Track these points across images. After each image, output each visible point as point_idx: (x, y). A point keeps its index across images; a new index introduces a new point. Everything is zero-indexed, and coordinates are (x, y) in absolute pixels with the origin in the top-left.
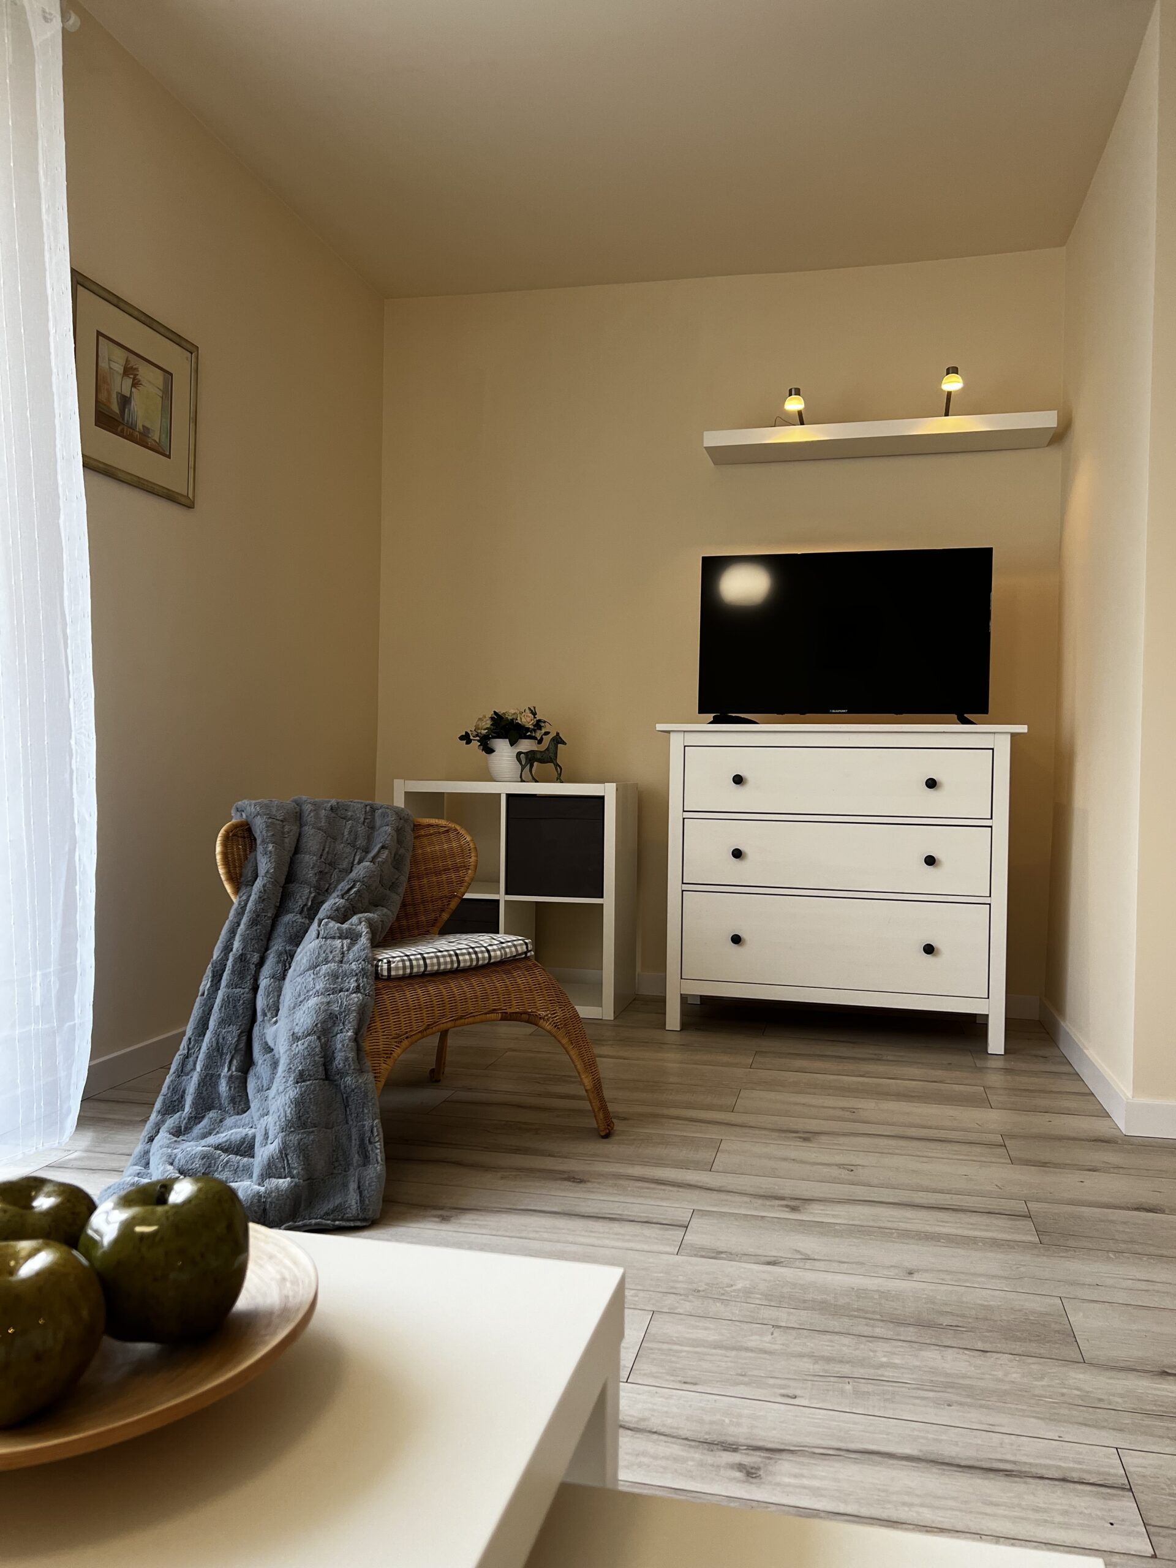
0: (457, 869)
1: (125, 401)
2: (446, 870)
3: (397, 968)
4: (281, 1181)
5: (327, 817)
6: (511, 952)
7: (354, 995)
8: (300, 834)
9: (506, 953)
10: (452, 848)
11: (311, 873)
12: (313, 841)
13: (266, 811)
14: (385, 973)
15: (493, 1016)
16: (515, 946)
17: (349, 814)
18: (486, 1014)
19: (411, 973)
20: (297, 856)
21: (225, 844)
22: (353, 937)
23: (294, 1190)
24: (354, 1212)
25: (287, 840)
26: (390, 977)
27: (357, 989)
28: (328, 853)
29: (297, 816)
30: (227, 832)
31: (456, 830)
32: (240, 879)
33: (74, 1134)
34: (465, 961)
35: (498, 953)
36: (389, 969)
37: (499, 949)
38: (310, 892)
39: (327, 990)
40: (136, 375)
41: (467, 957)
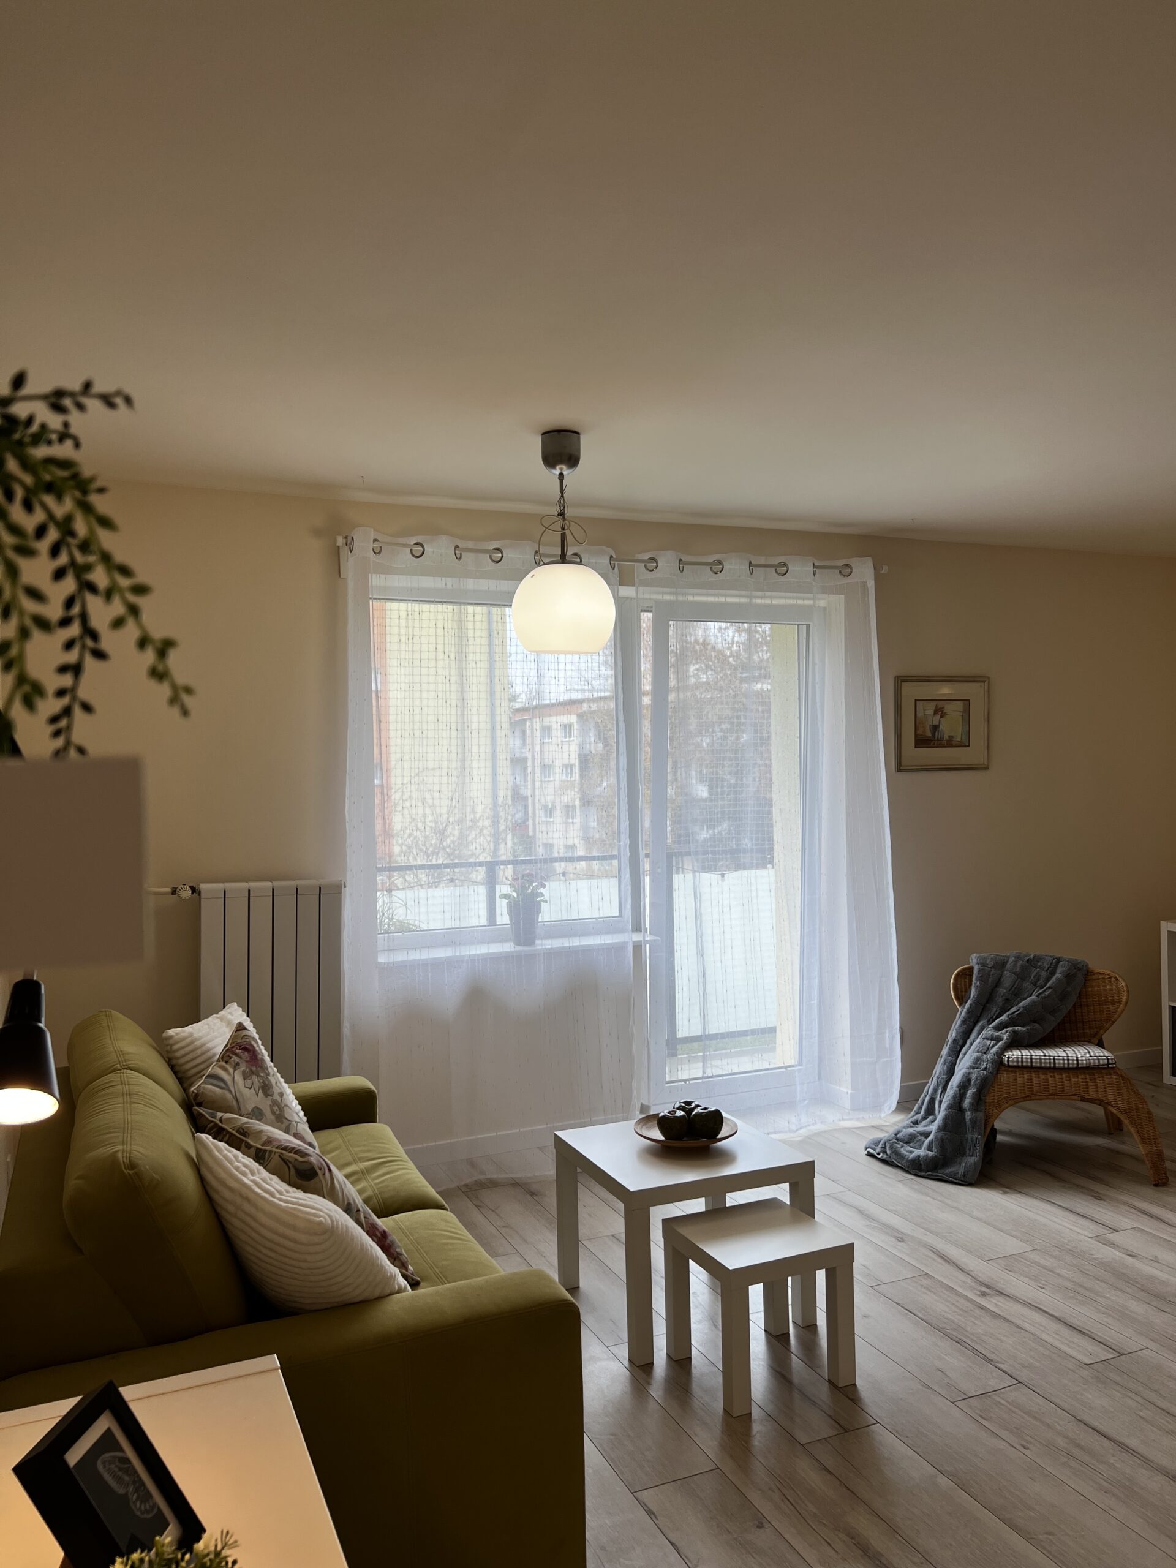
0: (1113, 1003)
1: (935, 728)
2: (1107, 1003)
3: (1013, 1061)
4: (930, 1153)
5: (1022, 966)
6: (1094, 1063)
7: (982, 1072)
8: (1001, 975)
9: (1090, 1063)
10: (1112, 989)
11: (1001, 999)
12: (1008, 979)
13: (983, 963)
14: (1006, 1063)
15: (1076, 1097)
16: (1098, 1059)
17: (1039, 964)
18: (1070, 1095)
19: (1022, 1065)
20: (997, 989)
21: (955, 979)
22: (998, 1039)
23: (934, 1158)
24: (959, 1176)
25: (990, 980)
26: (1009, 1066)
27: (985, 1069)
28: (1016, 988)
29: (1001, 964)
30: (958, 973)
31: (1116, 978)
32: (962, 1000)
33: (893, 1111)
34: (1059, 1063)
35: (1084, 1062)
36: (1008, 1061)
37: (1086, 1060)
38: (997, 1011)
39: (970, 1067)
40: (942, 712)
41: (1061, 1062)
